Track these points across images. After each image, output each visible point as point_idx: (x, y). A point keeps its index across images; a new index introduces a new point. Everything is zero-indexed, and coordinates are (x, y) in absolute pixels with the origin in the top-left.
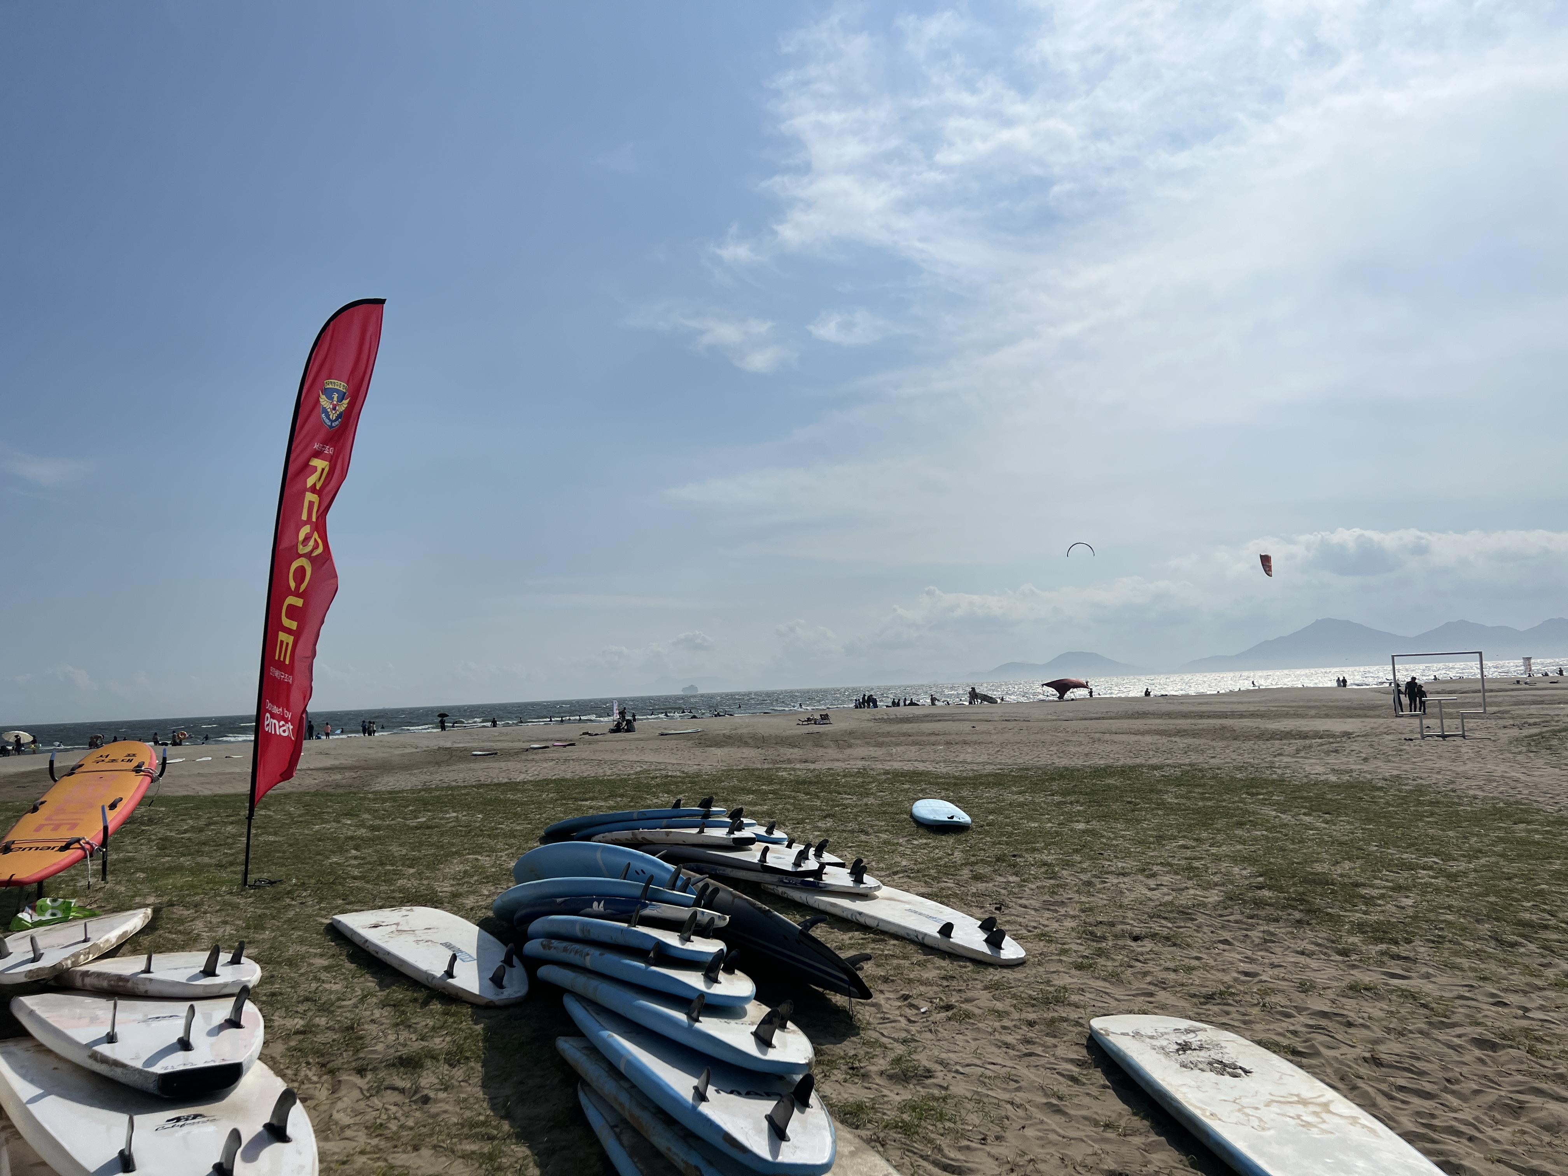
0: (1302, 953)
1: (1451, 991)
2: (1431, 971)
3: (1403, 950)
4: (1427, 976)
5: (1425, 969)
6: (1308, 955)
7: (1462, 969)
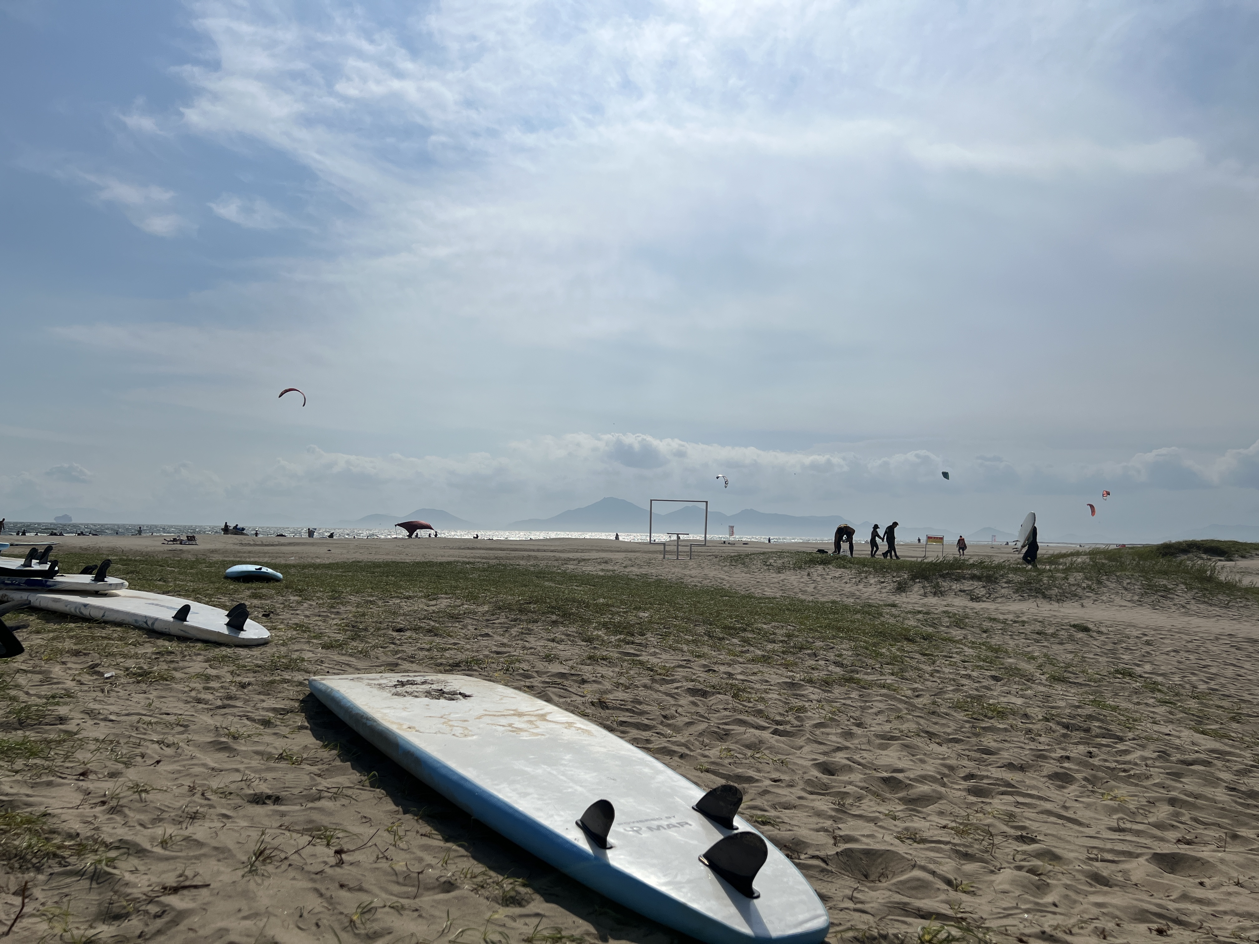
0: (553, 640)
1: (672, 663)
2: (657, 651)
3: (638, 639)
4: (654, 654)
5: (653, 650)
6: (558, 642)
7: (682, 651)
